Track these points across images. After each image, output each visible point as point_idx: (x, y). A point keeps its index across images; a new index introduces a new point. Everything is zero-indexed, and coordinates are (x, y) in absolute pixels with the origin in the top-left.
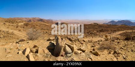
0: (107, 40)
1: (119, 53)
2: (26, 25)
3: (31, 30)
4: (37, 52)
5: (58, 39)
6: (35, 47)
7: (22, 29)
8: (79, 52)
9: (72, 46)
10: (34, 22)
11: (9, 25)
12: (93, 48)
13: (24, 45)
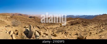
0: (61, 26)
1: (68, 33)
2: (12, 17)
3: (14, 20)
4: (17, 34)
5: (31, 27)
6: (16, 31)
7: (9, 19)
8: (44, 35)
9: (40, 31)
10: (16, 15)
11: (2, 17)
12: (53, 32)
13: (10, 29)
